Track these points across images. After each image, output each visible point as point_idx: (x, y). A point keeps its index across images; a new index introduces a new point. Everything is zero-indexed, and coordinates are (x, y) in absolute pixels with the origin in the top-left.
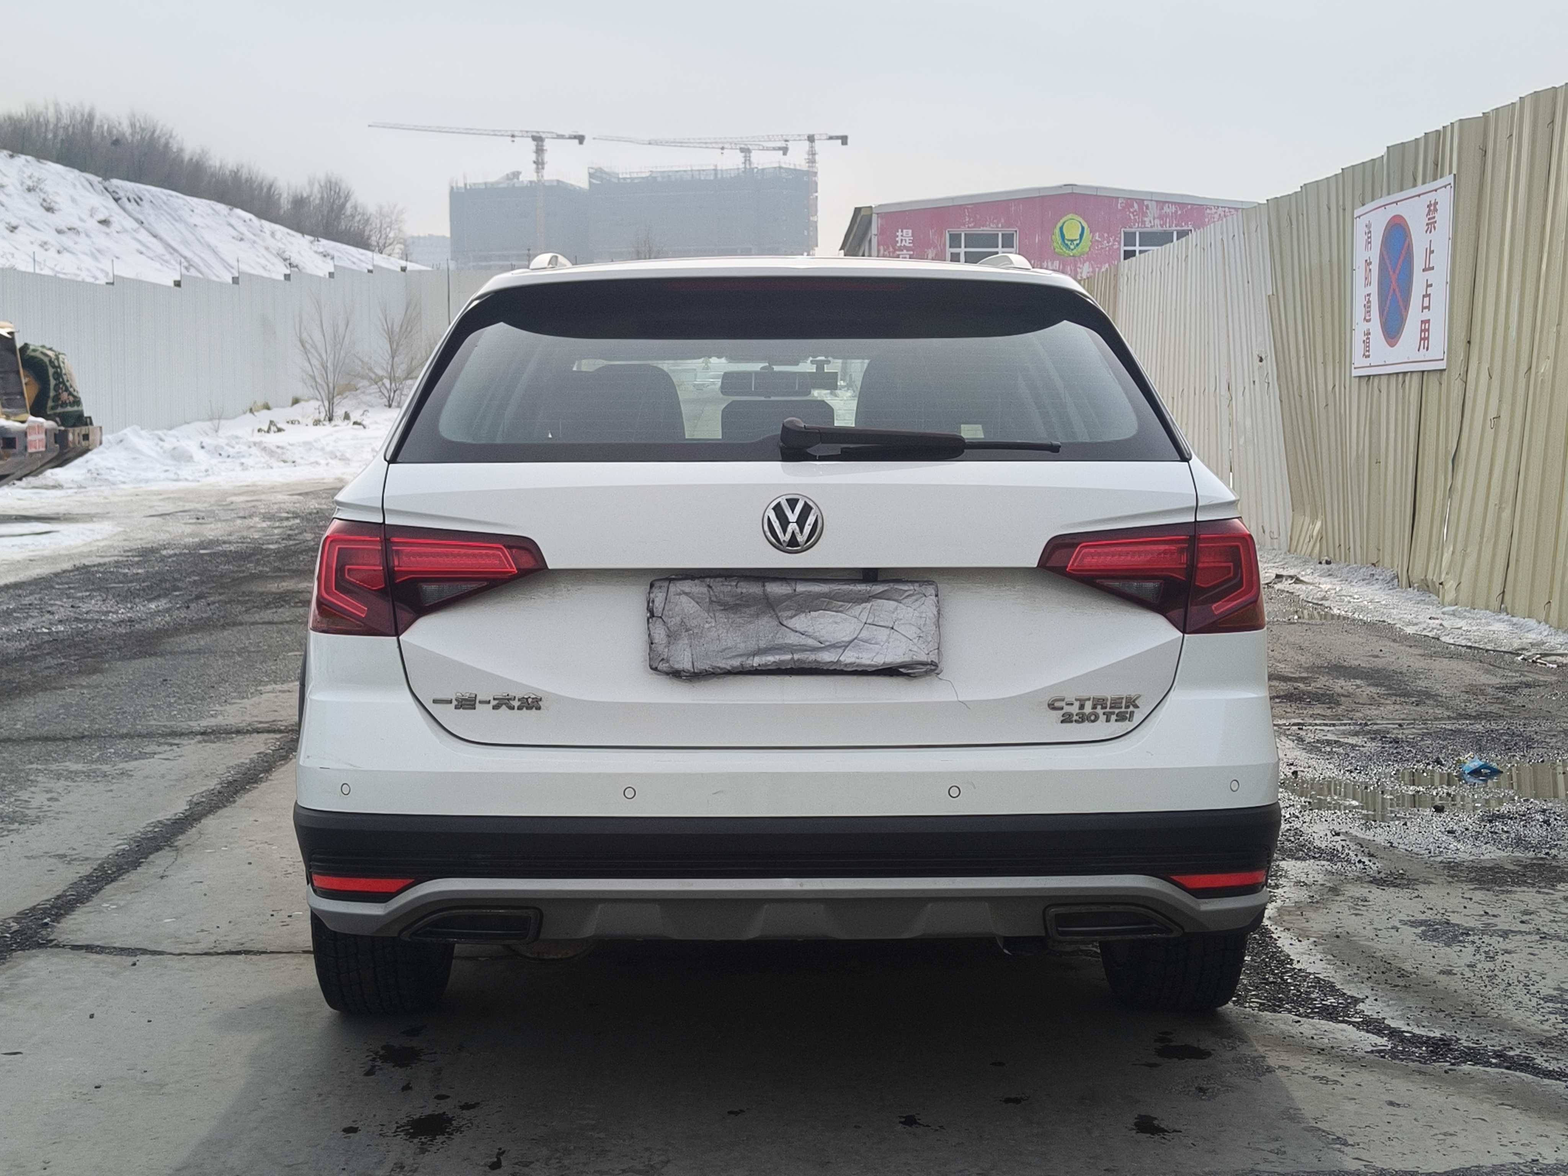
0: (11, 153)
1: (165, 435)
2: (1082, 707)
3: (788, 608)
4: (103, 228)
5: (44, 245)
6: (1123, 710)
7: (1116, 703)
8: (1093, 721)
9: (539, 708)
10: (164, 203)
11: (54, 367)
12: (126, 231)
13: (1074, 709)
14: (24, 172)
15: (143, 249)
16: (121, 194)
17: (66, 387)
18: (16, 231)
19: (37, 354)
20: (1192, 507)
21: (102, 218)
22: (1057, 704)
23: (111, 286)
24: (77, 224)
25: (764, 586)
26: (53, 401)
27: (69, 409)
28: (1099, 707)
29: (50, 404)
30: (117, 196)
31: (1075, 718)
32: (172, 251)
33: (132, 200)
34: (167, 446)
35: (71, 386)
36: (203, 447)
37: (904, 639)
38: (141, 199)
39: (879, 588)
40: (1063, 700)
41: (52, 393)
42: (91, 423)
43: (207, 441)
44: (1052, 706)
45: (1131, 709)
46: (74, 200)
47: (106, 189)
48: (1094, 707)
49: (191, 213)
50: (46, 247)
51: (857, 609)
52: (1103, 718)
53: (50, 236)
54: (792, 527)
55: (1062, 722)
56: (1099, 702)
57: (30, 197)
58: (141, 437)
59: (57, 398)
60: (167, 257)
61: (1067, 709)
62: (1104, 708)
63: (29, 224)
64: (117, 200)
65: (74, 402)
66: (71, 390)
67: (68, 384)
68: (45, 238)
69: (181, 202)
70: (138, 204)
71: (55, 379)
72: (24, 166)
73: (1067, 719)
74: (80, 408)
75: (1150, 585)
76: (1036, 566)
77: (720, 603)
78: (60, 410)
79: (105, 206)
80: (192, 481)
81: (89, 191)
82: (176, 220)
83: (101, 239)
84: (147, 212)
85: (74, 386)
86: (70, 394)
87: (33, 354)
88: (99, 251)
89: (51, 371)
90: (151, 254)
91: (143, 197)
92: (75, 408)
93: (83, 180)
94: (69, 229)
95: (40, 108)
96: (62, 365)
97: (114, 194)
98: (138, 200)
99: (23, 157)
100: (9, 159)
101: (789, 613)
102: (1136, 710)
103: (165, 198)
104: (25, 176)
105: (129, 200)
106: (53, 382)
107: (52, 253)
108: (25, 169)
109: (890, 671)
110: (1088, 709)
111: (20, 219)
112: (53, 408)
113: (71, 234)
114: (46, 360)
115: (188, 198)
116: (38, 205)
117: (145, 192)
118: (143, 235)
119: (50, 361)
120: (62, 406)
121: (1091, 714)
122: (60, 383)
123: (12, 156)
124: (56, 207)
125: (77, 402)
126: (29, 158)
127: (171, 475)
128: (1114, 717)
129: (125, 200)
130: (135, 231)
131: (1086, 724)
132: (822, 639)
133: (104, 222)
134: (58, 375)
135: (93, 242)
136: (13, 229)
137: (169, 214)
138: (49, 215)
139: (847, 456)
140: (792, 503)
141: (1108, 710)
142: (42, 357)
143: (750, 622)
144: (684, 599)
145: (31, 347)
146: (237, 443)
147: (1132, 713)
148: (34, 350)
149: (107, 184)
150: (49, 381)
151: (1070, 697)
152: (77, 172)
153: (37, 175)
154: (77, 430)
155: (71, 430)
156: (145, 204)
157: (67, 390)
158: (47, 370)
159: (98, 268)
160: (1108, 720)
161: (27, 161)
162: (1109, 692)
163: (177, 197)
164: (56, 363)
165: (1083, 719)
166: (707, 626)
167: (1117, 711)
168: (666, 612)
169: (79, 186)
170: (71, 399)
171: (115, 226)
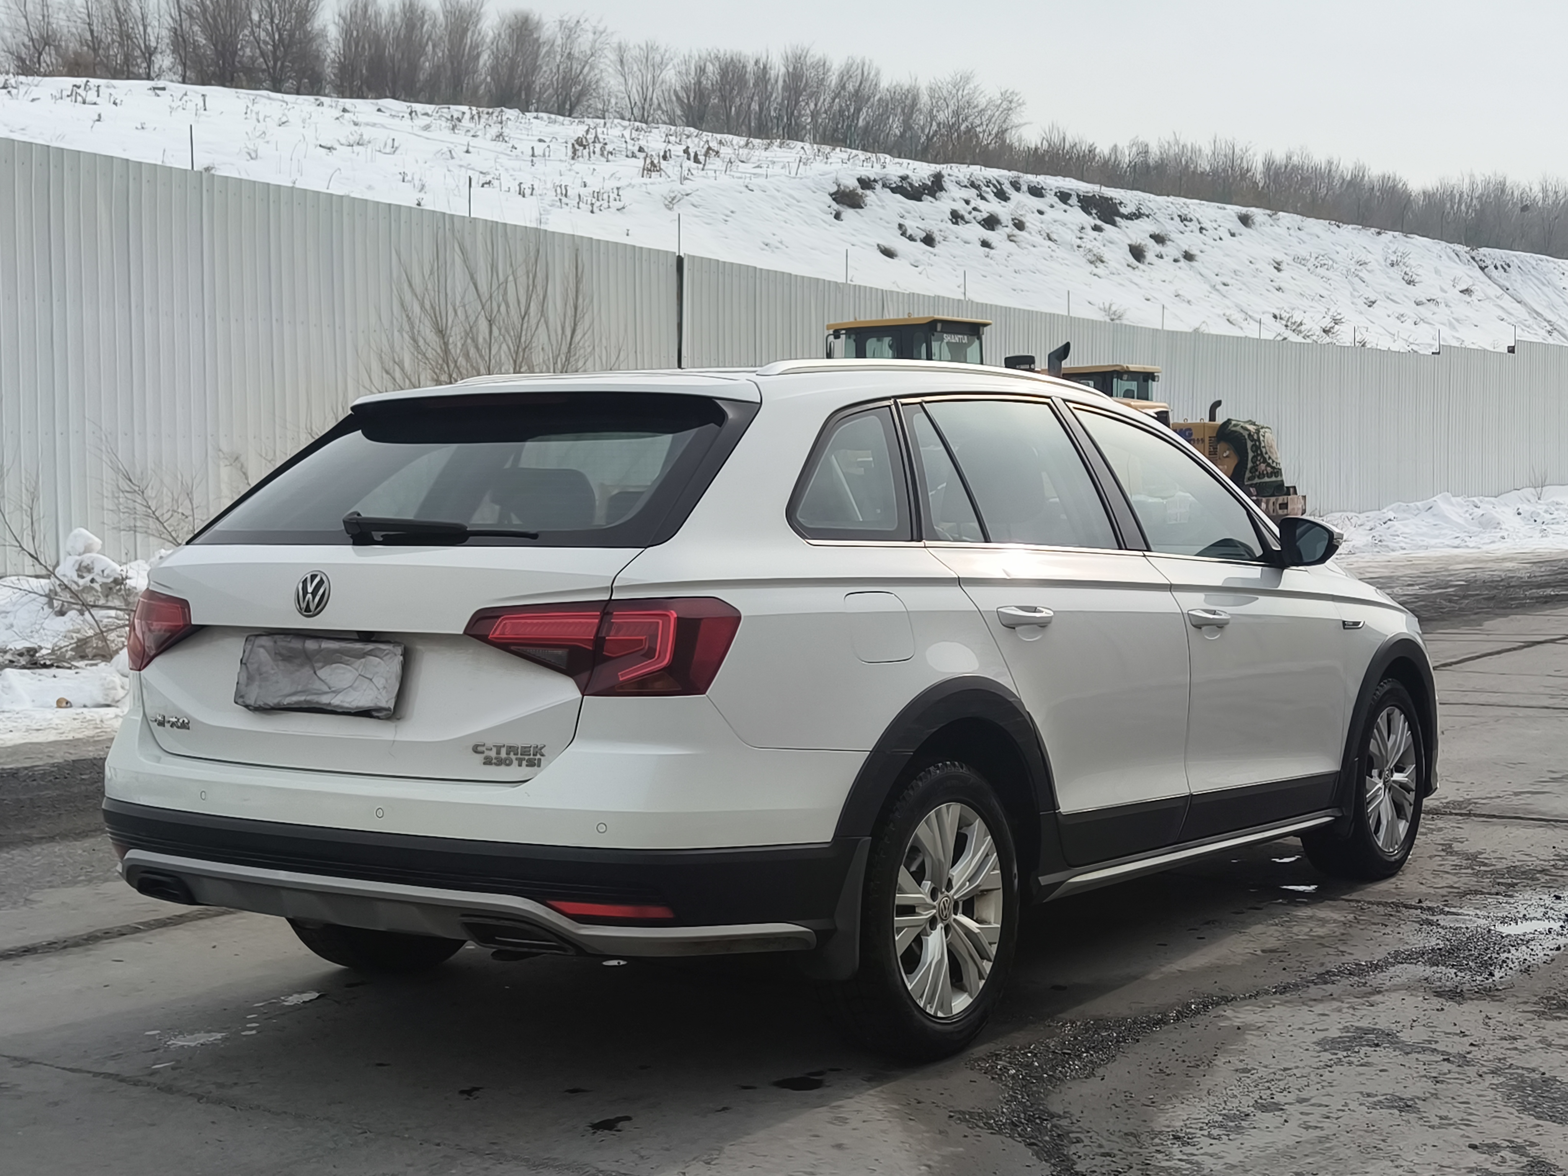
0: (1378, 230)
1: (1481, 502)
2: (498, 753)
3: (318, 661)
4: (1466, 297)
5: (1400, 317)
6: (532, 757)
7: (525, 751)
8: (508, 765)
9: (188, 729)
10: (1533, 268)
11: (1253, 440)
12: (1488, 298)
13: (493, 754)
14: (1389, 248)
15: (1504, 316)
16: (1488, 262)
17: (1265, 459)
18: (1375, 305)
19: (1238, 429)
20: (607, 588)
21: (1464, 287)
22: (480, 749)
23: (1436, 356)
24: (1437, 294)
25: (304, 643)
26: (1251, 472)
27: (1266, 479)
28: (512, 753)
29: (1248, 474)
30: (1483, 265)
31: (494, 761)
32: (1535, 316)
33: (1500, 267)
34: (1480, 512)
35: (1270, 458)
36: (1519, 514)
37: (375, 689)
38: (1509, 266)
39: (370, 647)
40: (484, 745)
41: (1250, 465)
42: (1295, 493)
43: (1525, 508)
44: (476, 749)
45: (538, 756)
46: (1437, 272)
47: (1473, 258)
48: (508, 753)
49: (1562, 276)
50: (1403, 319)
51: (359, 663)
52: (515, 763)
53: (1409, 309)
54: (309, 596)
55: (485, 763)
56: (511, 749)
57: (1392, 271)
58: (1452, 504)
59: (1254, 469)
60: (1530, 321)
61: (487, 753)
62: (516, 754)
63: (1388, 298)
64: (1482, 269)
65: (1272, 473)
66: (1270, 461)
67: (1267, 456)
68: (1401, 310)
69: (1551, 265)
70: (1505, 271)
71: (1253, 452)
72: (1390, 242)
73: (488, 762)
74: (1279, 479)
75: (560, 652)
76: (461, 632)
77: (280, 654)
78: (1257, 481)
79: (1469, 274)
80: (1473, 548)
81: (1455, 262)
82: (1544, 284)
83: (1461, 307)
84: (1514, 278)
85: (1273, 457)
86: (1269, 465)
87: (1234, 429)
88: (1457, 320)
89: (1249, 444)
90: (1513, 320)
91: (1511, 264)
92: (1273, 479)
93: (1449, 250)
94: (1429, 301)
95: (1453, 182)
96: (1262, 438)
97: (1480, 263)
98: (1506, 267)
99: (1391, 233)
100: (1375, 236)
101: (320, 665)
102: (542, 758)
103: (1534, 263)
104: (1390, 251)
105: (1496, 267)
106: (1251, 455)
107: (1409, 324)
108: (1390, 245)
109: (366, 713)
110: (503, 754)
111: (1379, 293)
112: (1249, 479)
113: (1431, 305)
114: (1246, 434)
115: (1560, 261)
116: (1401, 278)
117: (1514, 259)
118: (1507, 302)
119: (1250, 435)
120: (1259, 477)
121: (506, 759)
122: (1258, 455)
123: (1379, 233)
124: (1417, 279)
125: (1277, 472)
126: (1396, 234)
127: (1457, 542)
128: (524, 763)
129: (1492, 267)
130: (1498, 298)
131: (503, 767)
132: (332, 685)
133: (1466, 291)
134: (1257, 448)
135: (1452, 312)
136: (1371, 304)
137: (1538, 279)
138: (1411, 287)
139: (388, 541)
140: (313, 577)
141: (519, 756)
142: (1242, 431)
143: (298, 671)
144: (262, 650)
145: (1233, 422)
146: (1557, 510)
147: (540, 760)
148: (1235, 425)
149: (1474, 253)
150: (1247, 453)
151: (489, 743)
152: (1443, 244)
153: (1401, 249)
154: (1273, 499)
155: (1264, 499)
156: (1513, 270)
157: (1265, 461)
158: (1246, 443)
159: (1454, 337)
160: (520, 765)
161: (1394, 237)
162: (520, 742)
163: (1547, 261)
164: (1255, 437)
165: (500, 762)
166: (273, 672)
167: (527, 757)
168: (250, 660)
169: (1444, 257)
170: (1269, 469)
171: (1478, 294)
